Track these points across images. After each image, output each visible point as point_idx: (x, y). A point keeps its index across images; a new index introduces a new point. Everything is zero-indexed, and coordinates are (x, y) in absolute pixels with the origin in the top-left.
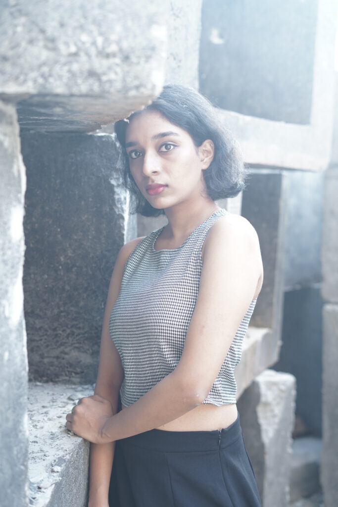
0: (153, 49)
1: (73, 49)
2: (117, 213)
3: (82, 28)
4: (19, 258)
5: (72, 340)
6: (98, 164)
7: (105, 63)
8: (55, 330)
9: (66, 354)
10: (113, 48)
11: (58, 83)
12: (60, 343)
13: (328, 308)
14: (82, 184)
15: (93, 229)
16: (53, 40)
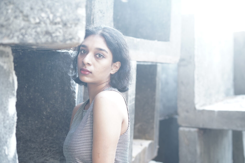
0: (79, 20)
1: (37, 21)
2: (72, 90)
3: (42, 10)
4: (14, 124)
5: (50, 154)
6: (62, 66)
7: (54, 27)
8: (41, 148)
9: (47, 160)
10: (58, 20)
11: (30, 38)
12: (44, 155)
13: (181, 129)
14: (54, 76)
15: (60, 98)
16: (27, 16)
